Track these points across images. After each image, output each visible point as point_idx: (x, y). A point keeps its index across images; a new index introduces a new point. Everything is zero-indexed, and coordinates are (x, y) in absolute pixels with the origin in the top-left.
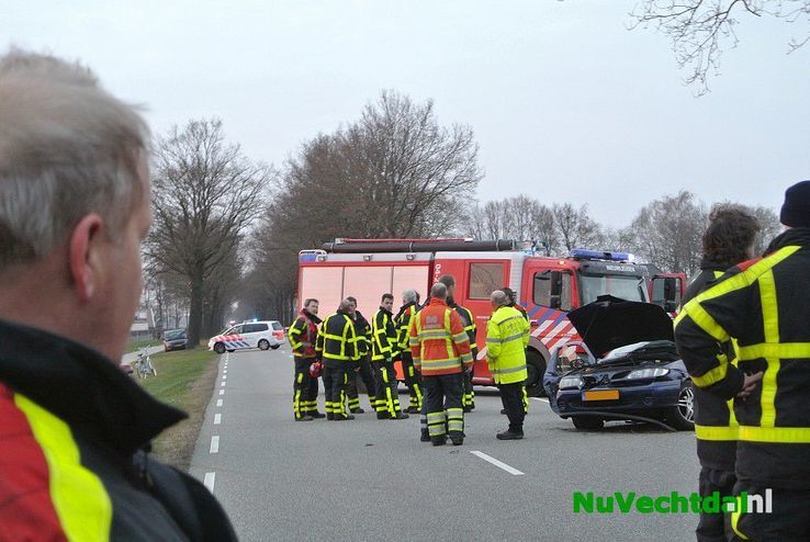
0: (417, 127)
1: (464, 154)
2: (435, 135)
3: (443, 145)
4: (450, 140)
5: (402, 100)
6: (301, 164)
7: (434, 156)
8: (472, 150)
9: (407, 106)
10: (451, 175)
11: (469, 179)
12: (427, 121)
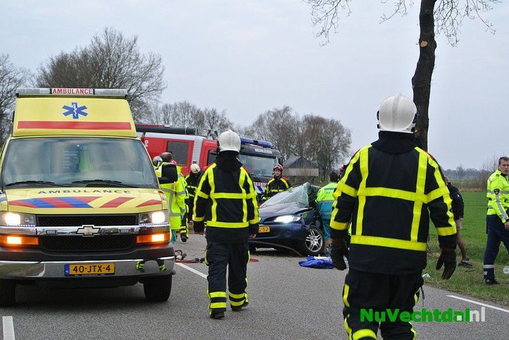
0: (126, 53)
1: (155, 73)
2: (137, 59)
3: (141, 66)
4: (147, 63)
5: (117, 35)
6: (48, 71)
7: (135, 72)
8: (160, 70)
9: (120, 39)
10: (145, 85)
11: (157, 88)
12: (133, 50)
